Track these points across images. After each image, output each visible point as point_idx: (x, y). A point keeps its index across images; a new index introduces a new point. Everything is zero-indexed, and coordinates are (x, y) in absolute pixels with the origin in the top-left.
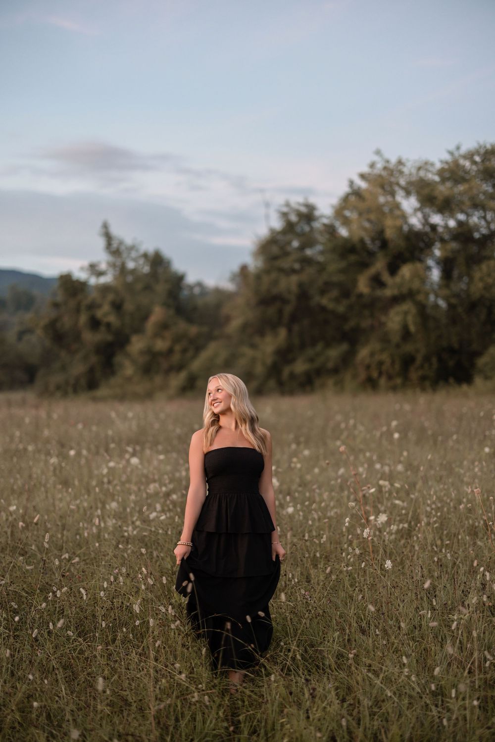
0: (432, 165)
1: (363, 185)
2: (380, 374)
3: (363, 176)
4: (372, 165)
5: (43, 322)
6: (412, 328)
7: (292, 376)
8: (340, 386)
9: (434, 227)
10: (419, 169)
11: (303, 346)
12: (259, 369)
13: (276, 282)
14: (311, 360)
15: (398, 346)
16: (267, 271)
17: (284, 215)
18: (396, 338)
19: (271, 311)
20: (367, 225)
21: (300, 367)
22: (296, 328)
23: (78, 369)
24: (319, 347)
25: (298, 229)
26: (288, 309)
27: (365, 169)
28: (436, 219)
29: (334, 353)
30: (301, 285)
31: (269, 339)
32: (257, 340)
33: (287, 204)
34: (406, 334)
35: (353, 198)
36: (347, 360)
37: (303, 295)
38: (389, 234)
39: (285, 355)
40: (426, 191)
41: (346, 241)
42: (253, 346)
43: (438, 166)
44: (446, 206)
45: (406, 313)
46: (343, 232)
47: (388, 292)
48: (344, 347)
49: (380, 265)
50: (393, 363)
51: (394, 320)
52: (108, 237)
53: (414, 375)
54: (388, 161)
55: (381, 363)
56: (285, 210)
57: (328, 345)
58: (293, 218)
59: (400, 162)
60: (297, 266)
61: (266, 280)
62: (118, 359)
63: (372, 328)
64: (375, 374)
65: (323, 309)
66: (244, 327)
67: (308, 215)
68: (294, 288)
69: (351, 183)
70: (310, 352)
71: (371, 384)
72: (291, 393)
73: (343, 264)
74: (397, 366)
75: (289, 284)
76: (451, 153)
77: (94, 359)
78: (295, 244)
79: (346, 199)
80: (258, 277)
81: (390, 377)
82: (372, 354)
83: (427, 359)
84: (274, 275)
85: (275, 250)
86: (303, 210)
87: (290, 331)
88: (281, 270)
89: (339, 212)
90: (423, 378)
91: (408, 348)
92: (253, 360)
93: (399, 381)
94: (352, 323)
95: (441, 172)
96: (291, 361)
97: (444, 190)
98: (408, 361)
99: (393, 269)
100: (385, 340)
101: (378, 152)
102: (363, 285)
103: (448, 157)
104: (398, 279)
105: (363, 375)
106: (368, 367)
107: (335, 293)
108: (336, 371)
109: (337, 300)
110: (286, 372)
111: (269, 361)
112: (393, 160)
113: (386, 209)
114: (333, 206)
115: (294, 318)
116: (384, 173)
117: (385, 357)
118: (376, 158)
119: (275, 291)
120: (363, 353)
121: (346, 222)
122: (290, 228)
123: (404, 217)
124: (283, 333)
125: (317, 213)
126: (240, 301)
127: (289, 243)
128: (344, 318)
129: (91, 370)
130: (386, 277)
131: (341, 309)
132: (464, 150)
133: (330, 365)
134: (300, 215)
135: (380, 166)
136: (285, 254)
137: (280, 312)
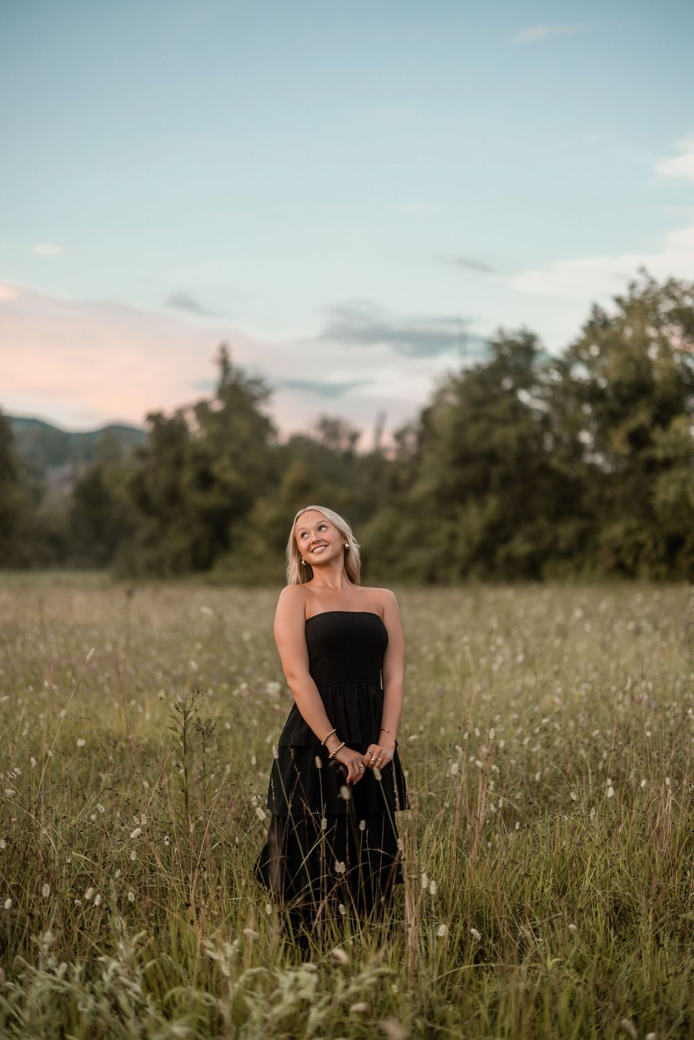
1: (612, 311)
2: (638, 560)
3: (619, 301)
4: (633, 286)
5: (128, 477)
7: (510, 560)
11: (517, 521)
12: (461, 549)
13: (486, 435)
14: (534, 539)
16: (475, 419)
17: (496, 347)
18: (664, 515)
19: (472, 472)
21: (520, 547)
23: (177, 542)
24: (542, 522)
25: (511, 364)
26: (496, 472)
27: (624, 292)
29: (567, 531)
31: (472, 509)
33: (501, 332)
36: (584, 541)
38: (657, 377)
39: (497, 533)
42: (452, 518)
45: (684, 482)
46: (582, 374)
47: (658, 453)
49: (642, 416)
50: (655, 546)
51: (666, 490)
52: (225, 363)
53: (684, 562)
54: (653, 282)
55: (638, 546)
56: (497, 340)
58: (506, 351)
59: (672, 284)
61: (473, 432)
62: (235, 529)
64: (629, 560)
67: (526, 348)
68: (513, 442)
69: (596, 310)
70: (529, 528)
71: (623, 571)
74: (662, 550)
75: (506, 437)
77: (199, 530)
78: (507, 384)
79: (588, 328)
81: (652, 565)
82: (629, 532)
85: (478, 392)
86: (519, 340)
87: (503, 497)
92: (453, 536)
93: (663, 569)
94: (593, 494)
96: (506, 539)
98: (674, 544)
100: (647, 514)
101: (642, 270)
102: (617, 443)
104: (670, 434)
105: (611, 561)
106: (618, 550)
108: (568, 554)
109: (569, 460)
110: (501, 552)
111: (477, 538)
112: (662, 281)
115: (506, 481)
117: (643, 537)
118: (638, 277)
119: (483, 446)
120: (612, 532)
122: (502, 360)
124: (493, 503)
127: (500, 383)
128: (575, 487)
129: (196, 546)
130: (654, 432)
133: (563, 545)
134: (515, 348)
135: (642, 287)
136: (494, 398)
137: (486, 474)
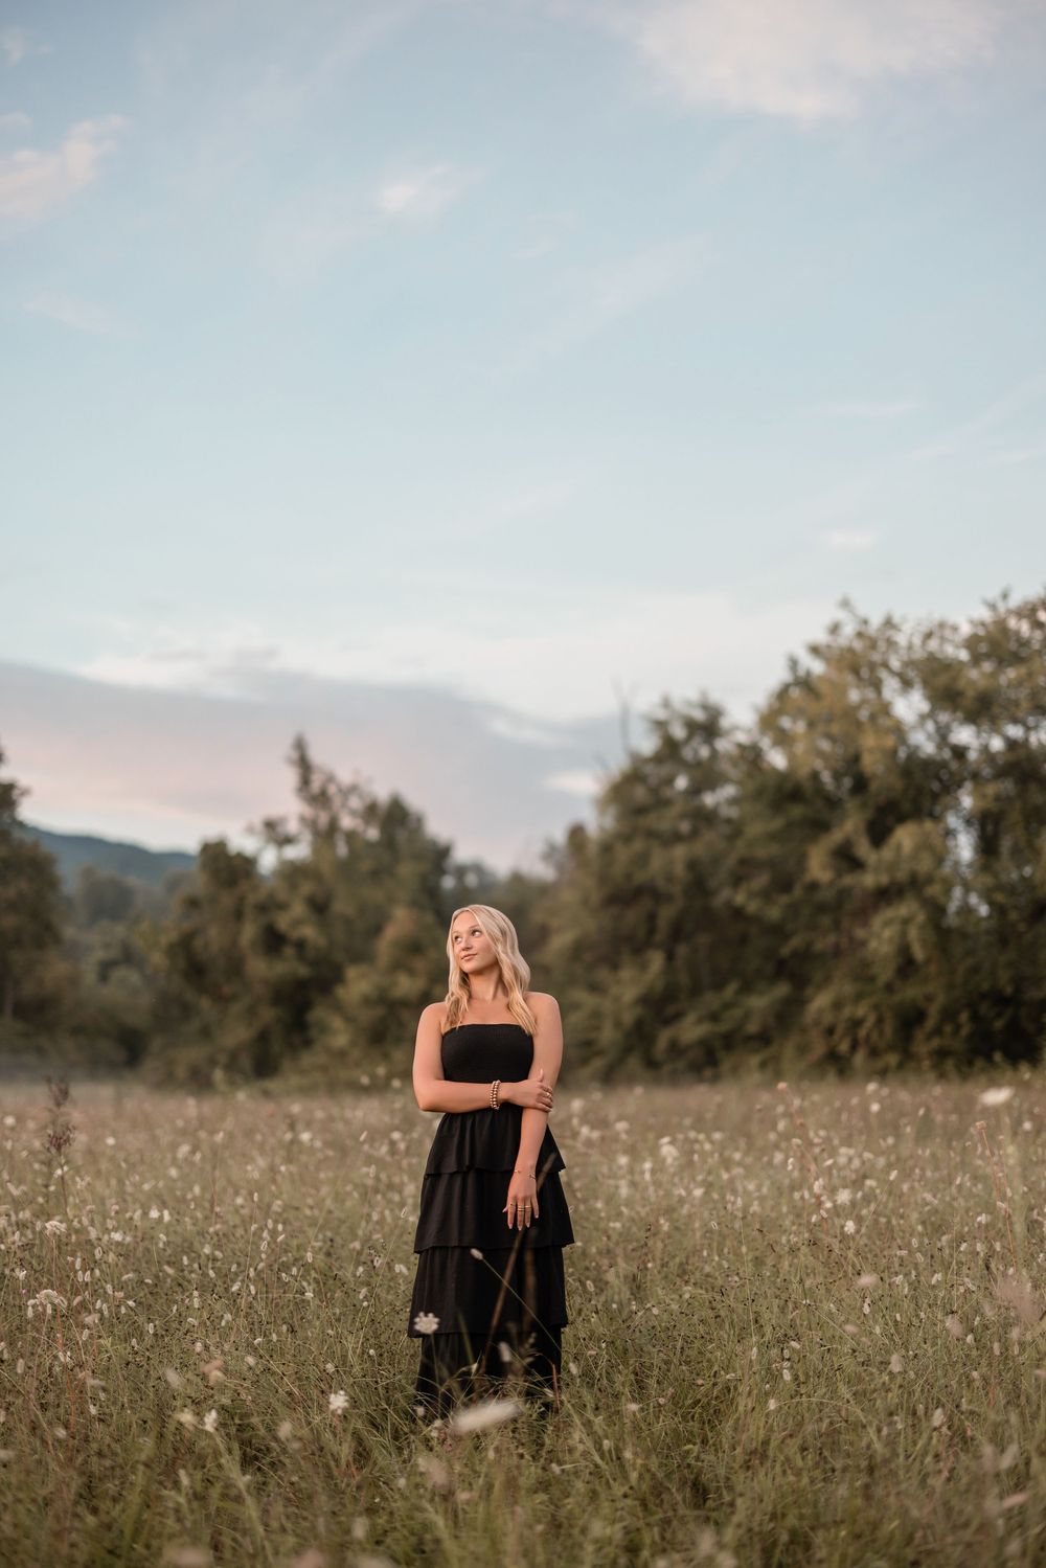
0: (955, 629)
1: (817, 667)
2: (854, 1047)
3: (815, 650)
4: (835, 629)
5: (170, 936)
6: (919, 953)
7: (675, 1049)
8: (773, 1069)
9: (960, 752)
10: (929, 636)
11: (696, 991)
12: (608, 1035)
13: (642, 859)
14: (714, 1017)
15: (889, 988)
16: (626, 837)
17: (661, 725)
18: (885, 974)
19: (633, 916)
20: (825, 745)
21: (691, 1030)
22: (682, 950)
23: (237, 1033)
24: (730, 990)
25: (687, 753)
26: (666, 914)
27: (821, 637)
28: (964, 735)
29: (761, 1002)
30: (692, 865)
31: (626, 973)
32: (603, 974)
33: (666, 703)
34: (906, 966)
35: (795, 693)
36: (786, 1015)
37: (698, 882)
38: (871, 764)
39: (660, 1007)
40: (942, 680)
41: (782, 777)
42: (595, 988)
43: (966, 630)
44: (983, 709)
45: (906, 922)
46: (777, 759)
47: (869, 880)
48: (782, 990)
49: (850, 826)
50: (880, 1021)
51: (882, 936)
52: (304, 766)
53: (923, 1046)
54: (865, 622)
55: (856, 1024)
56: (661, 715)
57: (747, 988)
58: (678, 731)
59: (889, 623)
60: (685, 827)
61: (623, 855)
62: (318, 1013)
63: (837, 952)
64: (844, 1047)
65: (738, 913)
66: (577, 950)
67: (708, 727)
68: (679, 870)
69: (794, 664)
70: (711, 1000)
71: (836, 1064)
72: (674, 1080)
73: (778, 823)
74: (889, 1029)
75: (670, 863)
76: (993, 607)
77: (268, 1014)
78: (681, 783)
79: (783, 694)
80: (607, 848)
81: (874, 1053)
82: (837, 1005)
83: (949, 1015)
84: (638, 845)
85: (640, 793)
87: (670, 957)
88: (651, 834)
89: (768, 722)
90: (941, 1055)
91: (911, 992)
92: (596, 1015)
93: (892, 1059)
94: (796, 942)
95: (971, 643)
96: (672, 1019)
97: (977, 676)
98: (910, 1021)
99: (879, 833)
100: (864, 975)
101: (845, 604)
102: (818, 866)
103: (985, 615)
104: (887, 853)
105: (819, 1049)
106: (830, 1031)
107: (761, 881)
108: (764, 1039)
109: (766, 895)
110: (663, 1038)
111: (628, 1018)
112: (876, 621)
113: (864, 714)
114: (757, 710)
115: (677, 933)
116: (858, 645)
117: (863, 1010)
118: (841, 615)
119: (640, 877)
120: (820, 1002)
121: (783, 739)
122: (670, 750)
123: (899, 730)
124: (656, 960)
125: (725, 723)
126: (569, 896)
127: (670, 781)
128: (779, 932)
129: (263, 1037)
130: (863, 849)
131: (774, 913)
132: (1015, 601)
133: (753, 1028)
134: (692, 727)
135: (849, 630)
136: (660, 802)
137: (652, 918)
